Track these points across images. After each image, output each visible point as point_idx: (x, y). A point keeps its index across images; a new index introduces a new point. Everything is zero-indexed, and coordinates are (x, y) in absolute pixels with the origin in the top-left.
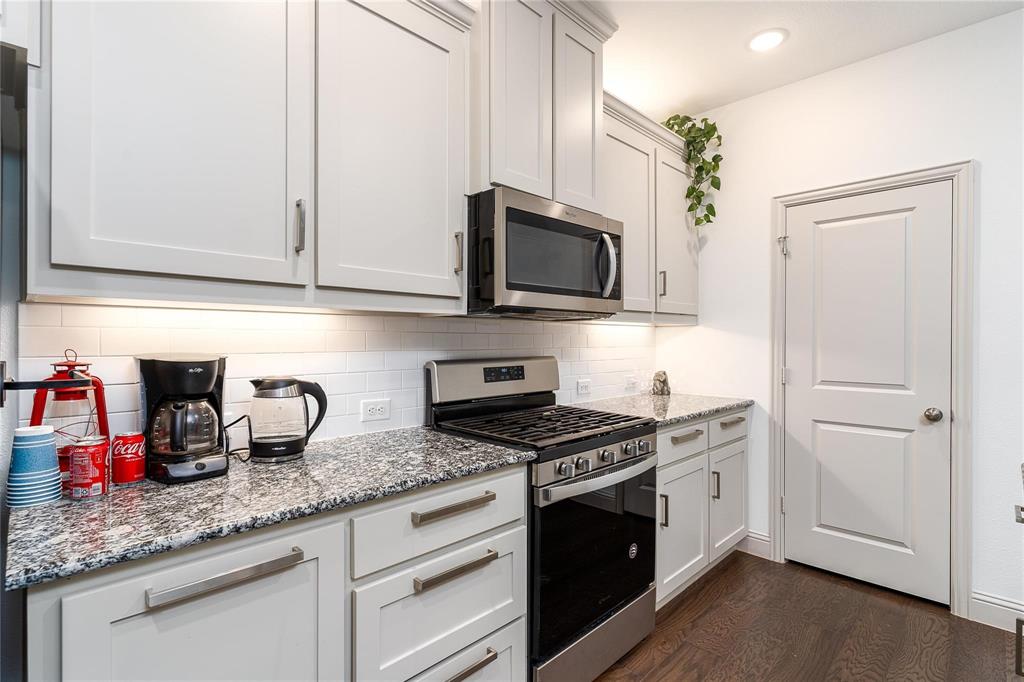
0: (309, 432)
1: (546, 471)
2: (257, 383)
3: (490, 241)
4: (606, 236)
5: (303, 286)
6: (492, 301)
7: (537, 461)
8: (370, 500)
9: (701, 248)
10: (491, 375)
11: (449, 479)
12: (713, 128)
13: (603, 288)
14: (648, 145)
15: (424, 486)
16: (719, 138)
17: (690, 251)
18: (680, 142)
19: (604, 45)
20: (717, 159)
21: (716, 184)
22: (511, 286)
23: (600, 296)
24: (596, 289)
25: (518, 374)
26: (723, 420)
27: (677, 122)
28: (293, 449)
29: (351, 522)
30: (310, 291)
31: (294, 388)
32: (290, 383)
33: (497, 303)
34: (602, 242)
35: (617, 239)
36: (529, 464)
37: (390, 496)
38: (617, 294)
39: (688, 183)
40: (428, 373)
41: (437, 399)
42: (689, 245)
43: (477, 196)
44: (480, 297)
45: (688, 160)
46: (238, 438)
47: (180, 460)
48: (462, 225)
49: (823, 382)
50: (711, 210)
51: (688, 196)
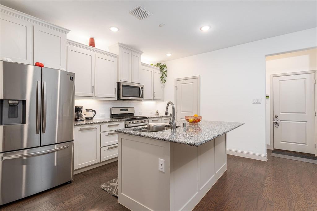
0: (93, 117)
1: (128, 122)
2: (86, 110)
3: (120, 89)
4: (140, 88)
5: (93, 97)
6: (120, 98)
7: (126, 121)
8: (103, 123)
9: (164, 87)
10: (122, 110)
11: (113, 122)
12: (165, 65)
13: (140, 96)
14: (151, 70)
15: (109, 122)
16: (167, 67)
17: (162, 88)
18: (159, 68)
19: (141, 55)
20: (166, 71)
21: (166, 76)
22: (123, 96)
23: (139, 97)
24: (139, 96)
25: (127, 110)
26: (165, 118)
27: (158, 65)
28: (91, 119)
29: (100, 125)
30: (94, 97)
31: (91, 111)
32: (91, 110)
33: (121, 99)
34: (140, 89)
35: (142, 88)
36: (125, 121)
37: (105, 122)
38: (142, 97)
39: (161, 75)
40: (111, 110)
41: (112, 113)
42: (161, 87)
43: (118, 82)
44: (119, 98)
45: (161, 71)
46: (84, 117)
47: (78, 119)
48: (116, 87)
49: (182, 112)
50: (165, 80)
51: (161, 78)
